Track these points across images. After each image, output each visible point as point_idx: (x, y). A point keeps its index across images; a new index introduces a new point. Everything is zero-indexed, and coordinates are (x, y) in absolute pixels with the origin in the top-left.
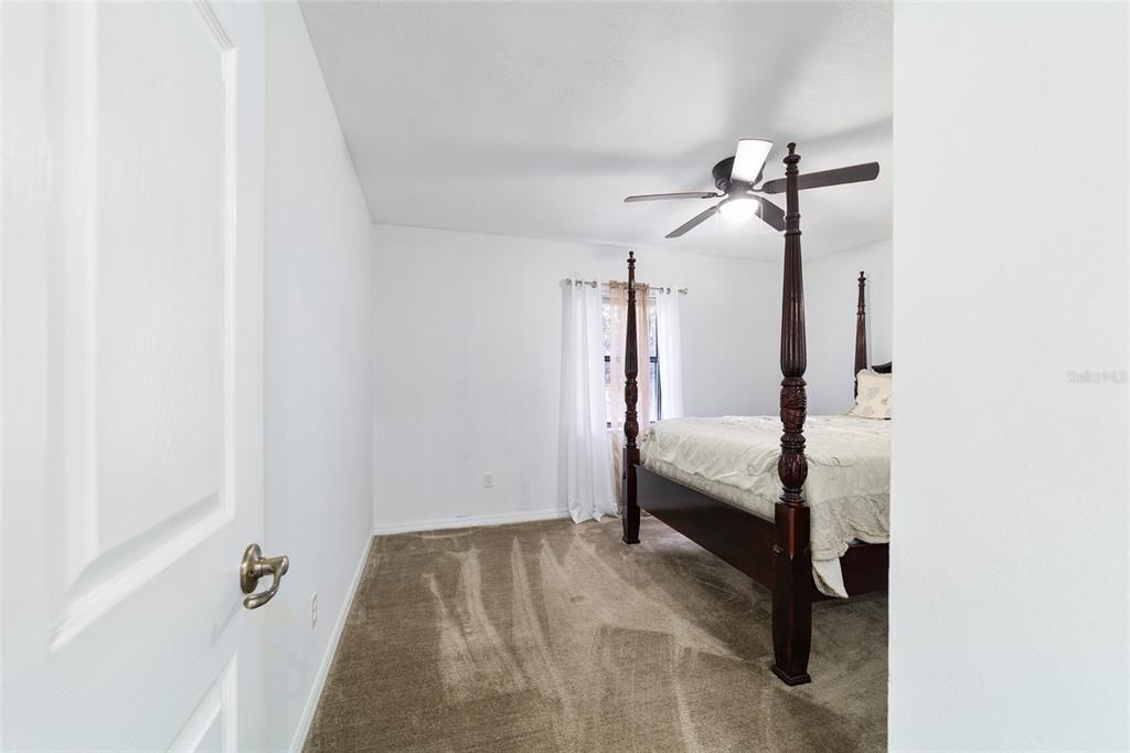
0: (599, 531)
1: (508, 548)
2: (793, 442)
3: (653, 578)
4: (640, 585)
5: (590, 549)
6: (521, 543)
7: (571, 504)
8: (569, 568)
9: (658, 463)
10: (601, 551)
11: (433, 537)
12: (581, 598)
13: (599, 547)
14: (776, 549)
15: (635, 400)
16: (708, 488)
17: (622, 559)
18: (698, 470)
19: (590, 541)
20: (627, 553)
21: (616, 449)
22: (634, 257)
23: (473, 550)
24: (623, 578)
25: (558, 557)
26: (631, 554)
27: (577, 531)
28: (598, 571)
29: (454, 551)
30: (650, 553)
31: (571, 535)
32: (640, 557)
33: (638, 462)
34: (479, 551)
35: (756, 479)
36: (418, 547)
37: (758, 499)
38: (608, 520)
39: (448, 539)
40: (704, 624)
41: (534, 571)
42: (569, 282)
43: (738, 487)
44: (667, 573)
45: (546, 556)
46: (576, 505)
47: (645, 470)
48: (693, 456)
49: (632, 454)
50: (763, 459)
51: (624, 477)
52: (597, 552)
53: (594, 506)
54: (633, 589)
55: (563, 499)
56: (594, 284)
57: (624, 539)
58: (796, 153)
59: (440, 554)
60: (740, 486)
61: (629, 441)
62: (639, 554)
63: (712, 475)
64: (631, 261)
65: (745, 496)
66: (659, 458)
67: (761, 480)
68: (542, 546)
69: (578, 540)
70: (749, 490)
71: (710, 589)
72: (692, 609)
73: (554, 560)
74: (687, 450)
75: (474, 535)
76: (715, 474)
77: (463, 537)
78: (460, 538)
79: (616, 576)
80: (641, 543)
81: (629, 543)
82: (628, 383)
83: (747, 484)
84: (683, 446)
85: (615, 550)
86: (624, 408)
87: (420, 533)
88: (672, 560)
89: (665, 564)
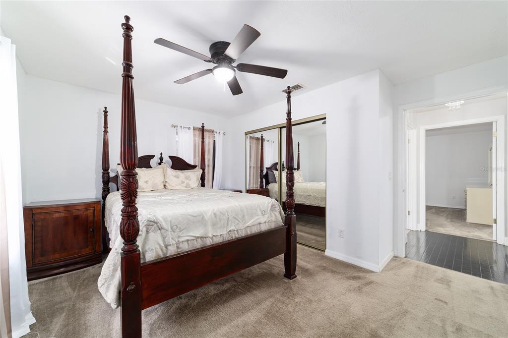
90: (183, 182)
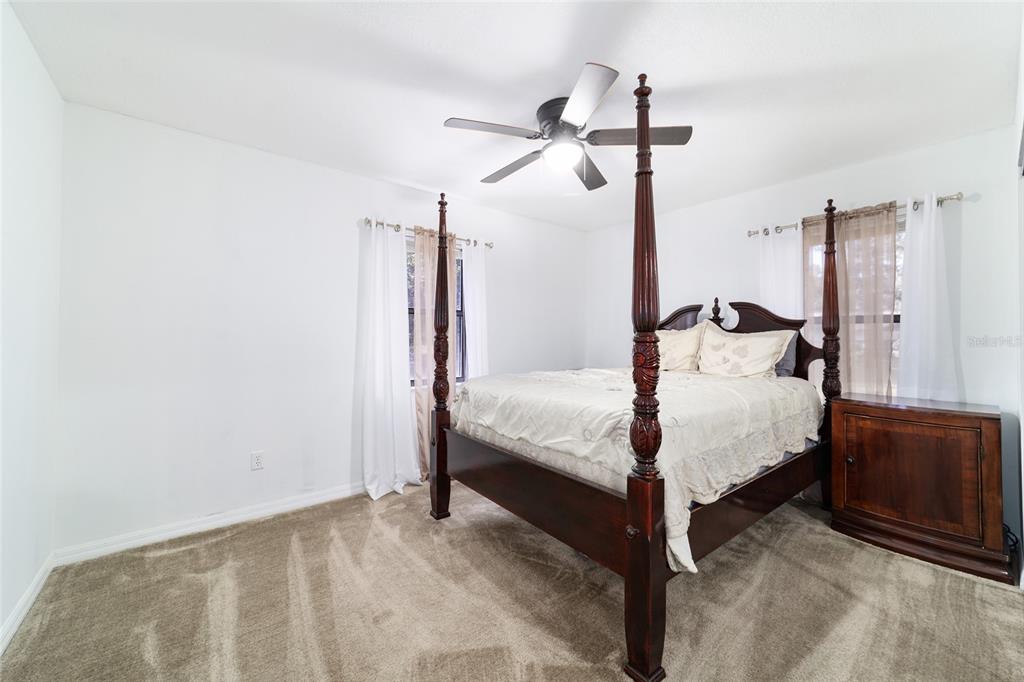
0: (402, 506)
1: (284, 551)
2: (646, 406)
3: (472, 563)
4: (459, 577)
5: (392, 535)
6: (303, 539)
7: (368, 477)
8: (369, 568)
9: (472, 426)
10: (407, 534)
11: (165, 552)
12: (388, 614)
13: (404, 530)
14: (630, 530)
15: (445, 357)
16: (534, 454)
17: (433, 542)
18: (523, 435)
19: (392, 523)
20: (437, 532)
21: (420, 410)
22: (446, 200)
23: (230, 563)
24: (438, 570)
25: (354, 553)
26: (443, 534)
27: (376, 509)
28: (406, 566)
29: (196, 571)
30: (465, 528)
31: (369, 518)
32: (454, 536)
33: (448, 426)
34: (238, 564)
35: (593, 445)
36: (133, 576)
37: (596, 467)
38: (411, 490)
39: (191, 552)
40: (540, 620)
41: (320, 583)
42: (369, 222)
43: (571, 454)
44: (486, 553)
45: (338, 555)
46: (374, 478)
47: (457, 435)
48: (515, 419)
49: (442, 418)
50: (602, 422)
51: (433, 444)
52: (401, 537)
53: (396, 477)
54: (451, 585)
55: (358, 472)
56: (398, 228)
57: (431, 514)
58: (646, 84)
59: (172, 580)
60: (575, 453)
61: (438, 402)
62: (450, 532)
63: (539, 440)
64: (442, 204)
65: (580, 464)
66: (473, 420)
67: (599, 447)
68: (331, 540)
69: (378, 524)
70: (586, 459)
71: (534, 566)
72: (521, 600)
73: (347, 557)
74: (507, 412)
75: (233, 538)
76: (545, 438)
77: (217, 544)
78: (209, 548)
79: (428, 569)
80: (452, 516)
81: (438, 518)
82: (438, 338)
83: (583, 450)
84: (503, 407)
85: (423, 531)
86: (432, 365)
87: (144, 549)
88: (487, 532)
89: (482, 540)
90: (726, 360)
